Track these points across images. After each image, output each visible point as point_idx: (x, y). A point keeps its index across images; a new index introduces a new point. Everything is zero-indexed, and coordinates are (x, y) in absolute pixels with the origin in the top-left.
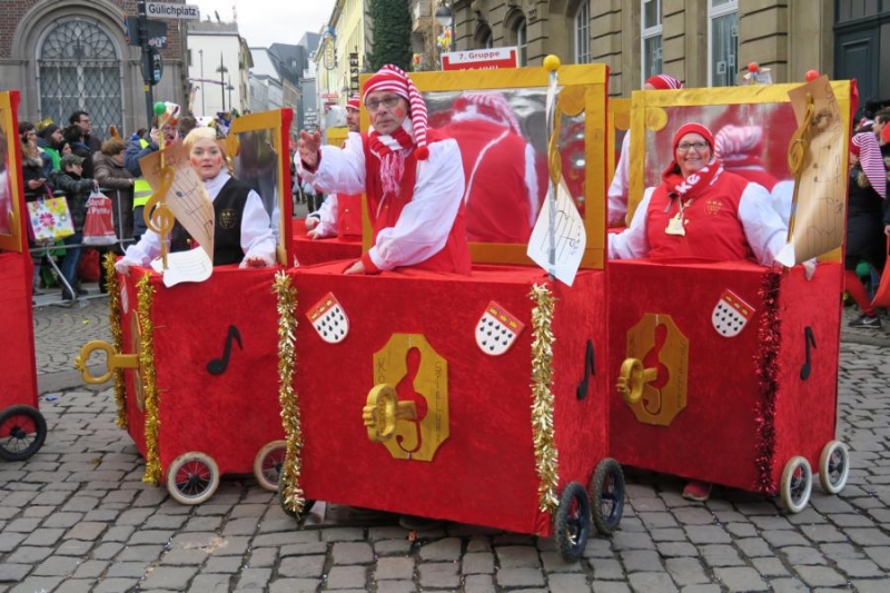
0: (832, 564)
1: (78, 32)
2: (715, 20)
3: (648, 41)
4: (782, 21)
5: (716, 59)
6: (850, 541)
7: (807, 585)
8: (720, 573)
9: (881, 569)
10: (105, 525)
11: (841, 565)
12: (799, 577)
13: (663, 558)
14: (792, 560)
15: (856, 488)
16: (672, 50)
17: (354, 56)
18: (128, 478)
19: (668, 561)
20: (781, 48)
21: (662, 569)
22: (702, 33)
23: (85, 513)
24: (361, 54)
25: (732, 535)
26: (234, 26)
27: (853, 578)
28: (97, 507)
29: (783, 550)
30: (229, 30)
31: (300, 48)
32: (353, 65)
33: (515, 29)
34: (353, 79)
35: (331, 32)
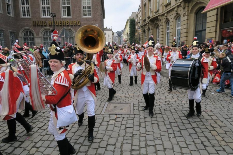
0: (178, 126)
2: (177, 30)
3: (168, 33)
4: (187, 30)
5: (177, 36)
6: (182, 122)
7: (173, 130)
8: (160, 127)
9: (186, 128)
11: (180, 127)
12: (173, 129)
13: (152, 123)
14: (172, 125)
15: (186, 111)
16: (171, 34)
17: (127, 33)
19: (153, 124)
20: (187, 34)
21: (151, 125)
22: (175, 32)
24: (128, 33)
25: (164, 120)
26: (111, 29)
27: (181, 129)
29: (171, 123)
30: (111, 30)
31: (121, 32)
32: (127, 35)
33: (149, 30)
34: (127, 37)
35: (125, 30)
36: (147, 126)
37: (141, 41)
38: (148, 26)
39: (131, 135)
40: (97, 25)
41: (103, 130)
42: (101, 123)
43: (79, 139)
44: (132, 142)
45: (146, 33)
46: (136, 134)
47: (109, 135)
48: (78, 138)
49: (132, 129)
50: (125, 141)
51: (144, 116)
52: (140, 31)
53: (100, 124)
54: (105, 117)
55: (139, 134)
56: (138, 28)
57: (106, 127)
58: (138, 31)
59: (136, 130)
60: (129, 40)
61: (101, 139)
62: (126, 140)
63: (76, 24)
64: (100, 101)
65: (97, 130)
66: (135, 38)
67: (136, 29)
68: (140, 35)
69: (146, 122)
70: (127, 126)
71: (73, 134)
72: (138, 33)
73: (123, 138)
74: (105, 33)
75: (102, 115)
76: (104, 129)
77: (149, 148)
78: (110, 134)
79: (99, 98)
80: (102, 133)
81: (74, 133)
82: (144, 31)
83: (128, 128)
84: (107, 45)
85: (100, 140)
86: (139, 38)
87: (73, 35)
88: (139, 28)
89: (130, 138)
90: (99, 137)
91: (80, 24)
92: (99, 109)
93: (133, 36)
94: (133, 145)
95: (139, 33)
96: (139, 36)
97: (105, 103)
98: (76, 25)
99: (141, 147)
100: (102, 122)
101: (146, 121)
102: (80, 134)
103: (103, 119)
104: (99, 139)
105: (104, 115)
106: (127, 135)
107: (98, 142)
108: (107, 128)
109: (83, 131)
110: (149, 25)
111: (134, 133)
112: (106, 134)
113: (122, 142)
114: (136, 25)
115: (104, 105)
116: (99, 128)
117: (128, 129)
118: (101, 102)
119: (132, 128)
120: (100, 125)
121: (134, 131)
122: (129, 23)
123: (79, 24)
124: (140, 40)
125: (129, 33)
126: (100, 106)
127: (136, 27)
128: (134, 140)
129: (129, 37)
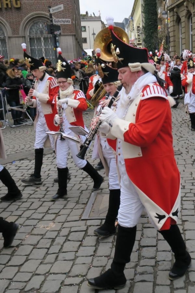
1: (41, 25)
10: (17, 217)
17: (139, 27)
18: (31, 197)
23: (12, 212)
24: (141, 26)
26: (100, 17)
28: (17, 210)
30: (98, 19)
31: (123, 24)
32: (138, 30)
33: (189, 18)
34: (138, 35)
35: (132, 18)
36: (188, 240)
37: (172, 44)
38: (187, 7)
39: (153, 262)
40: (62, 6)
41: (86, 256)
42: (81, 240)
43: (30, 280)
44: (155, 278)
45: (183, 25)
46: (164, 260)
47: (101, 266)
48: (27, 279)
49: (155, 248)
50: (138, 278)
51: (181, 219)
52: (168, 20)
53: (80, 243)
54: (90, 226)
55: (171, 259)
56: (164, 12)
57: (94, 248)
58: (164, 19)
59: (163, 251)
60: (143, 43)
61: (82, 276)
62: (142, 274)
63: (10, 6)
64: (79, 189)
65: (73, 258)
66: (157, 37)
67: (159, 16)
68: (168, 30)
69: (186, 232)
70: (142, 244)
71: (17, 271)
72: (163, 26)
73: (133, 270)
74: (85, 27)
75: (84, 222)
76: (90, 255)
77: (192, 288)
78: (104, 265)
79: (75, 183)
80: (84, 264)
81: (17, 268)
82: (178, 20)
83: (144, 247)
84: (90, 57)
85: (81, 279)
86: (167, 37)
87: (3, 33)
88: (166, 13)
89: (150, 270)
90: (77, 273)
91: (19, 6)
92: (76, 207)
93: (152, 33)
94: (158, 285)
95: (166, 26)
96: (166, 32)
97: (91, 194)
98: (11, 8)
99: (175, 287)
100: (84, 238)
101: (185, 229)
102: (33, 269)
103: (86, 231)
104: (77, 276)
105: (89, 223)
106: (142, 262)
107: (76, 284)
108: (95, 251)
109: (40, 261)
110: (187, 4)
111: (158, 259)
112: (93, 265)
113: (132, 280)
114: (158, 5)
115: (89, 199)
116: (77, 251)
117: (144, 249)
118: (81, 193)
119: (155, 246)
120: (81, 245)
121: (158, 253)
122: (141, 2)
123: (17, 4)
124: (170, 42)
125: (143, 26)
126: (77, 203)
127: (159, 11)
128: (159, 273)
129: (143, 35)
